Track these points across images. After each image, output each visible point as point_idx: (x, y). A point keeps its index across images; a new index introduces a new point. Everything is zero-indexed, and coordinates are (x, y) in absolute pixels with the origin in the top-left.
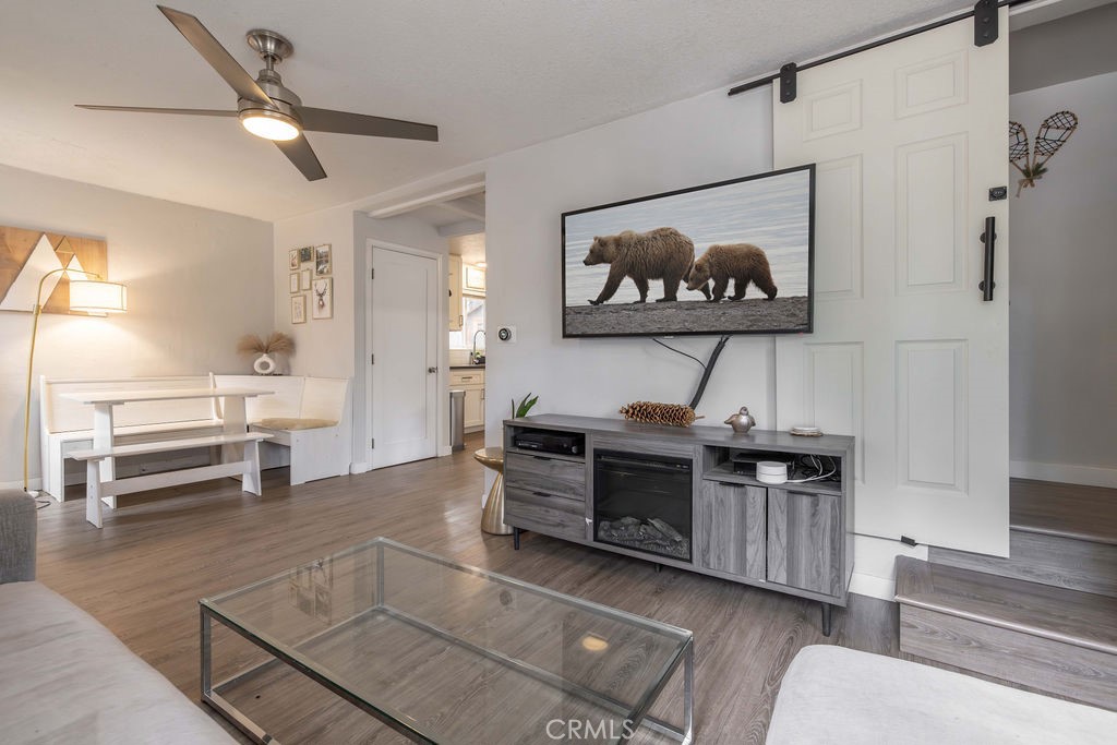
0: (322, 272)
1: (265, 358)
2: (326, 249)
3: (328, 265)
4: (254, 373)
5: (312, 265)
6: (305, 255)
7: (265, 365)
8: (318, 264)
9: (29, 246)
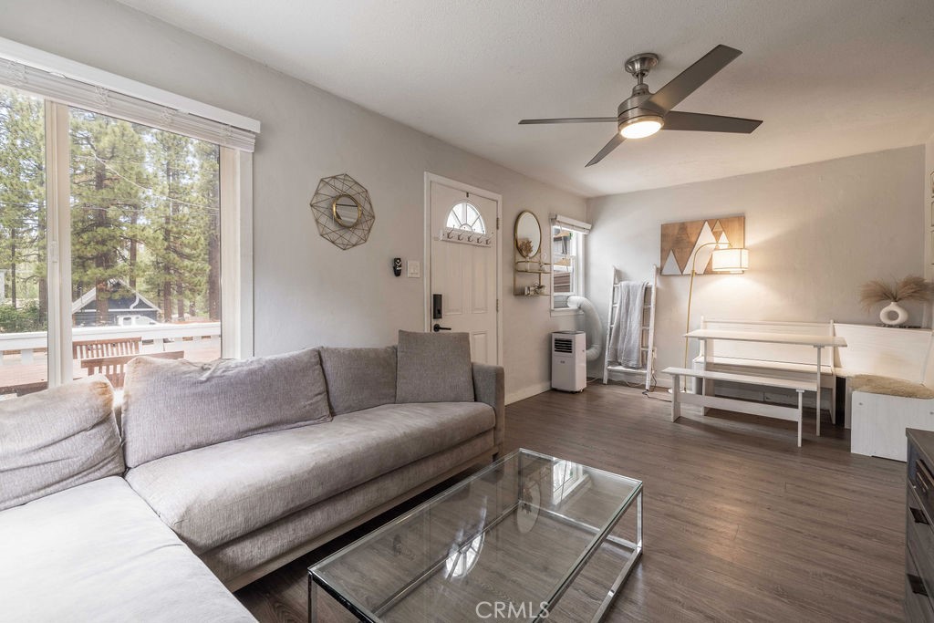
1: (892, 307)
7: (893, 315)
9: (698, 231)
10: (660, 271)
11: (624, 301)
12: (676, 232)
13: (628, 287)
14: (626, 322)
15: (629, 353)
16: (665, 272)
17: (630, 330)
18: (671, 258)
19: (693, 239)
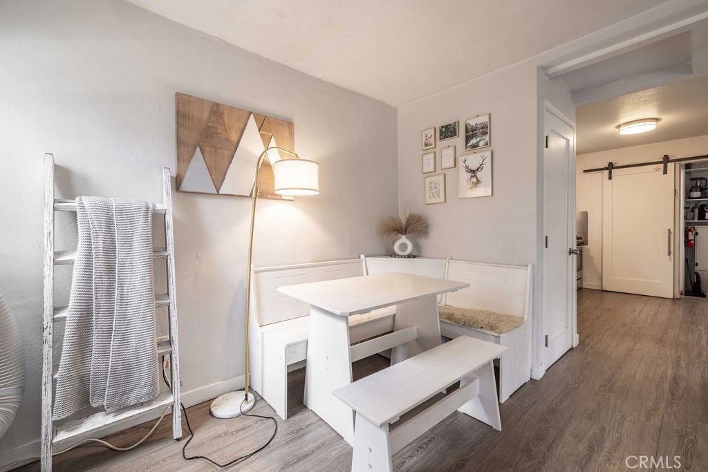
0: (474, 146)
1: (403, 239)
2: (485, 119)
3: (487, 138)
4: (393, 255)
5: (459, 140)
6: (448, 131)
7: (404, 247)
8: (468, 139)
9: (241, 126)
10: (177, 183)
11: (100, 244)
12: (206, 115)
13: (106, 210)
14: (110, 295)
15: (124, 375)
16: (186, 186)
17: (123, 316)
18: (198, 162)
19: (234, 137)
